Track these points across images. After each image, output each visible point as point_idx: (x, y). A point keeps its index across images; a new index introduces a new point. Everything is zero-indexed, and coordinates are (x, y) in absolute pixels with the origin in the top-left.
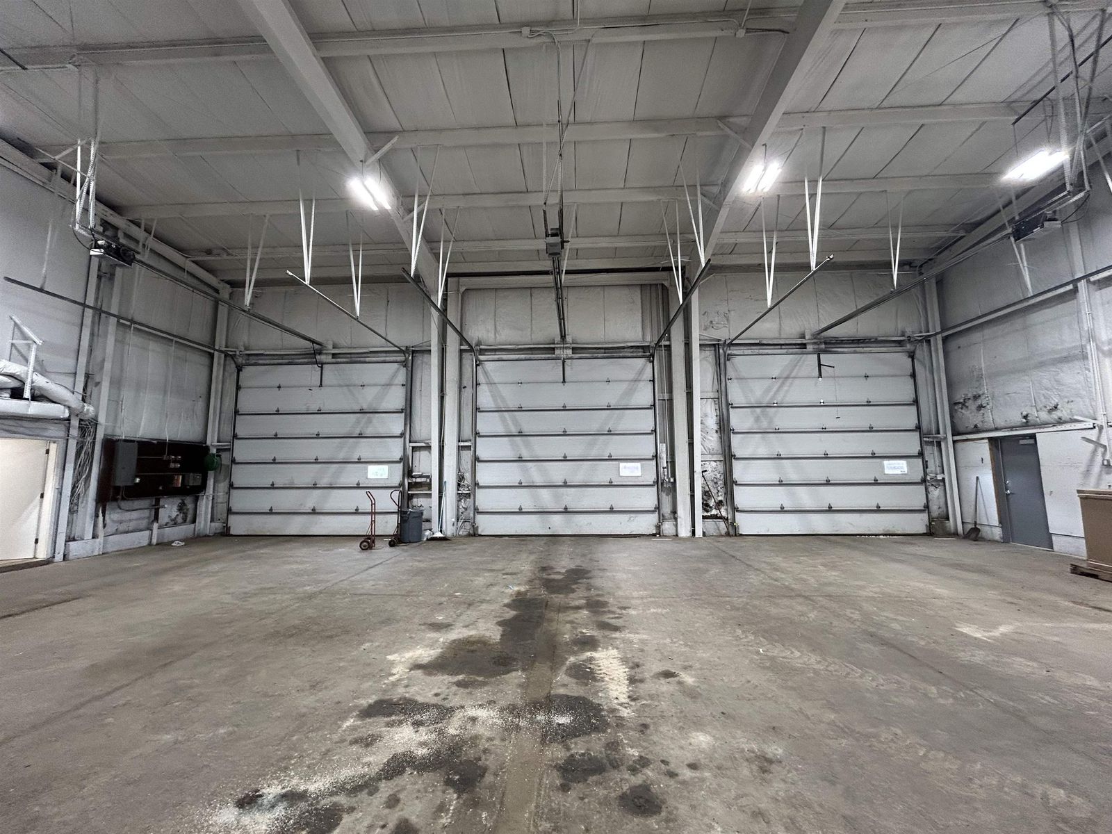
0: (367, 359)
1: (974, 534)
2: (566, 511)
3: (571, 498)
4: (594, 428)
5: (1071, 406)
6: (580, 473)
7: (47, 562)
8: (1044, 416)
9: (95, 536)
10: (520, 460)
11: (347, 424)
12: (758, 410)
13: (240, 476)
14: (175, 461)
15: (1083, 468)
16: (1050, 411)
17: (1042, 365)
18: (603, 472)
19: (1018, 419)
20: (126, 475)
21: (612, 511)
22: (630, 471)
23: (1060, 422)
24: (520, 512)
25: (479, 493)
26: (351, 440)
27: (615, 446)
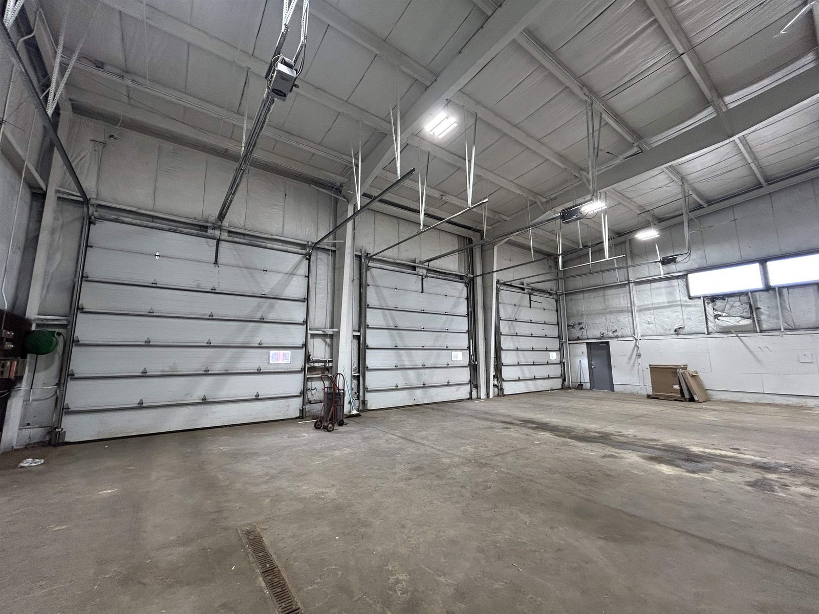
0: (269, 245)
1: (580, 387)
2: (424, 386)
4: (438, 326)
5: (622, 330)
6: (431, 358)
8: (611, 334)
10: (396, 348)
11: (247, 307)
12: (510, 322)
13: (81, 362)
14: (9, 340)
15: (629, 356)
16: (613, 332)
17: (611, 312)
18: (444, 358)
19: (599, 335)
21: (449, 385)
22: (457, 357)
23: (617, 337)
24: (397, 389)
25: (368, 374)
26: (252, 324)
27: (450, 340)
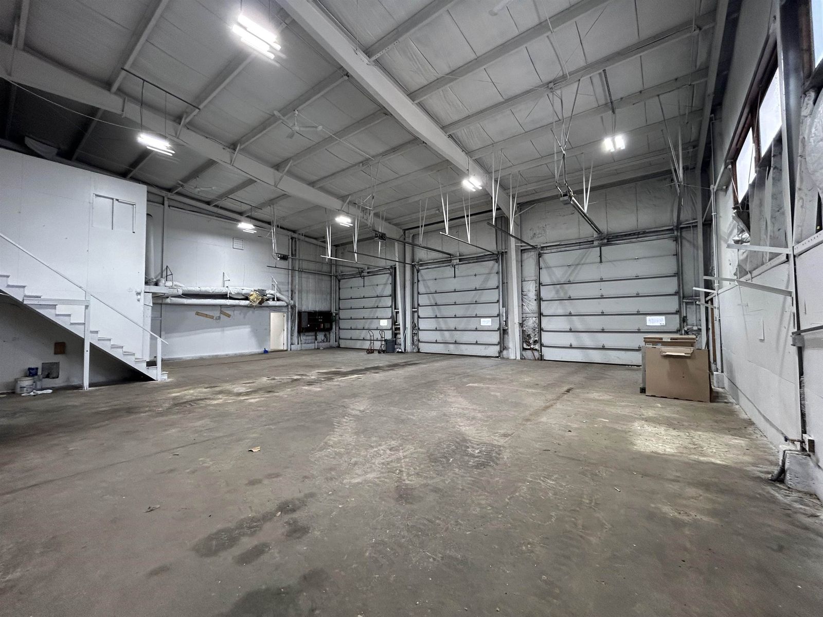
0: (379, 273)
2: (456, 343)
3: (458, 336)
4: (468, 300)
6: (462, 323)
7: (286, 350)
9: (298, 344)
10: (436, 317)
11: (373, 302)
12: (558, 286)
13: (343, 324)
14: (320, 319)
18: (473, 323)
20: (305, 324)
21: (477, 343)
22: (486, 322)
24: (436, 342)
25: (420, 333)
26: (374, 309)
27: (480, 310)
